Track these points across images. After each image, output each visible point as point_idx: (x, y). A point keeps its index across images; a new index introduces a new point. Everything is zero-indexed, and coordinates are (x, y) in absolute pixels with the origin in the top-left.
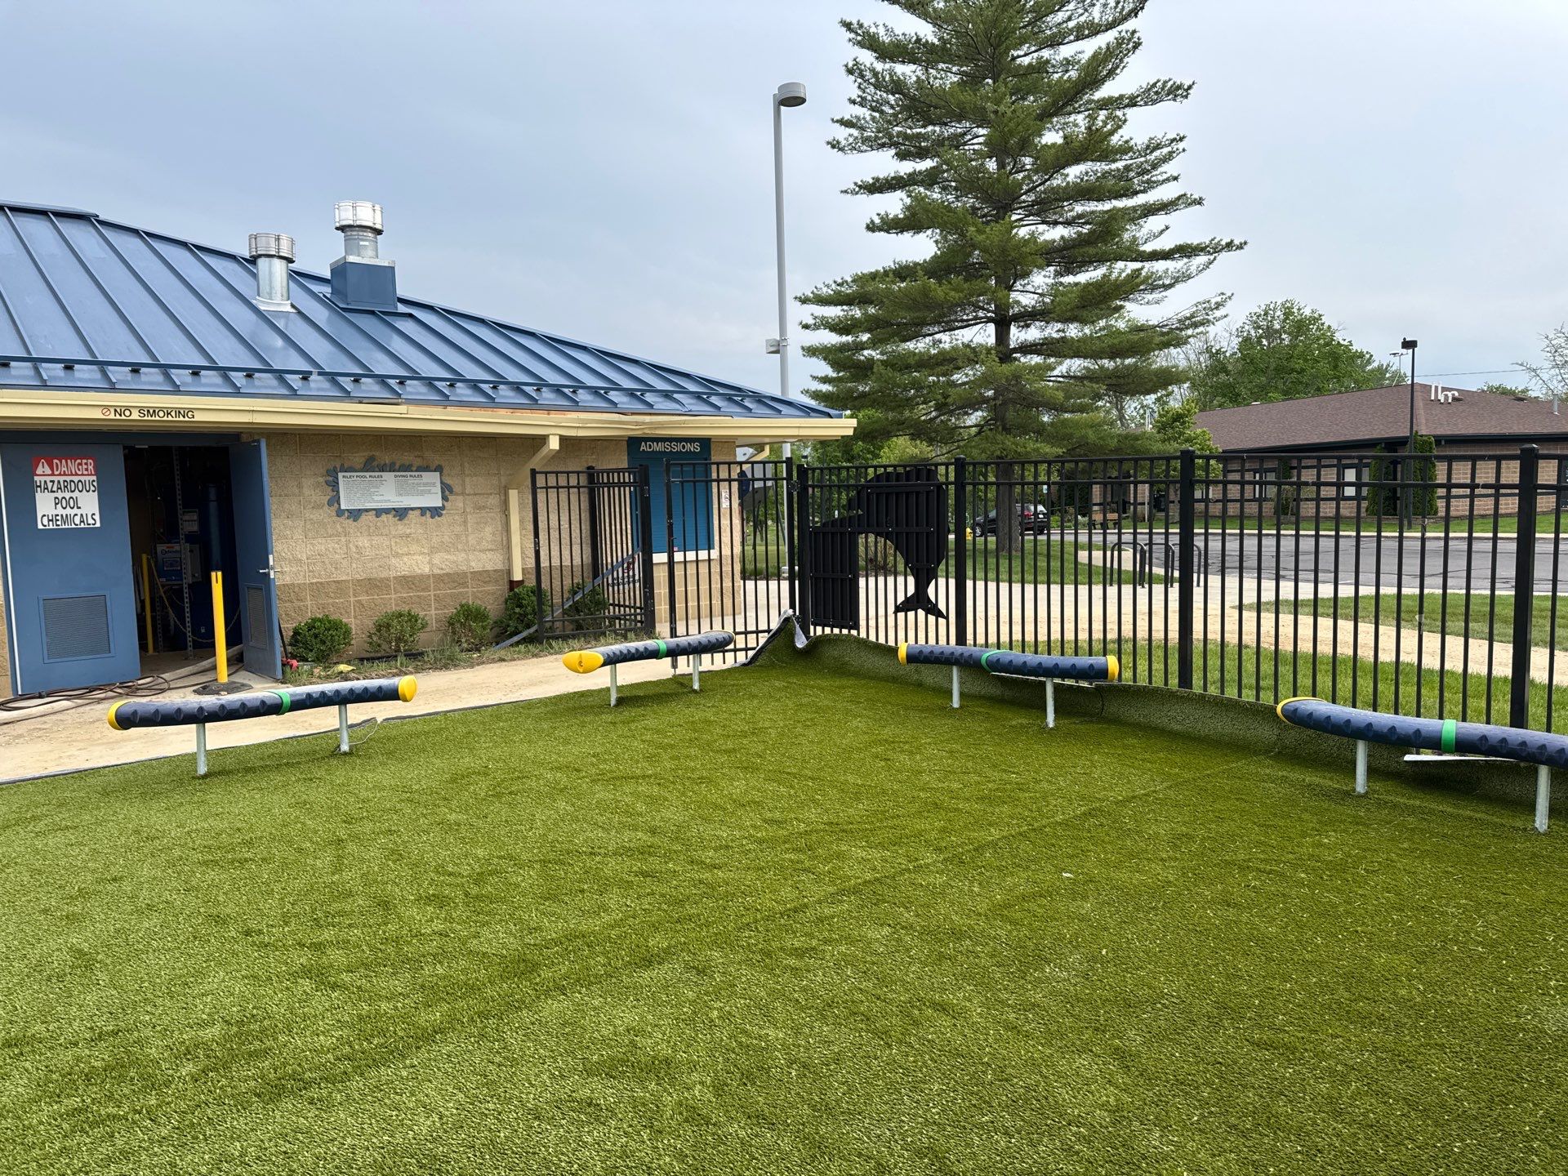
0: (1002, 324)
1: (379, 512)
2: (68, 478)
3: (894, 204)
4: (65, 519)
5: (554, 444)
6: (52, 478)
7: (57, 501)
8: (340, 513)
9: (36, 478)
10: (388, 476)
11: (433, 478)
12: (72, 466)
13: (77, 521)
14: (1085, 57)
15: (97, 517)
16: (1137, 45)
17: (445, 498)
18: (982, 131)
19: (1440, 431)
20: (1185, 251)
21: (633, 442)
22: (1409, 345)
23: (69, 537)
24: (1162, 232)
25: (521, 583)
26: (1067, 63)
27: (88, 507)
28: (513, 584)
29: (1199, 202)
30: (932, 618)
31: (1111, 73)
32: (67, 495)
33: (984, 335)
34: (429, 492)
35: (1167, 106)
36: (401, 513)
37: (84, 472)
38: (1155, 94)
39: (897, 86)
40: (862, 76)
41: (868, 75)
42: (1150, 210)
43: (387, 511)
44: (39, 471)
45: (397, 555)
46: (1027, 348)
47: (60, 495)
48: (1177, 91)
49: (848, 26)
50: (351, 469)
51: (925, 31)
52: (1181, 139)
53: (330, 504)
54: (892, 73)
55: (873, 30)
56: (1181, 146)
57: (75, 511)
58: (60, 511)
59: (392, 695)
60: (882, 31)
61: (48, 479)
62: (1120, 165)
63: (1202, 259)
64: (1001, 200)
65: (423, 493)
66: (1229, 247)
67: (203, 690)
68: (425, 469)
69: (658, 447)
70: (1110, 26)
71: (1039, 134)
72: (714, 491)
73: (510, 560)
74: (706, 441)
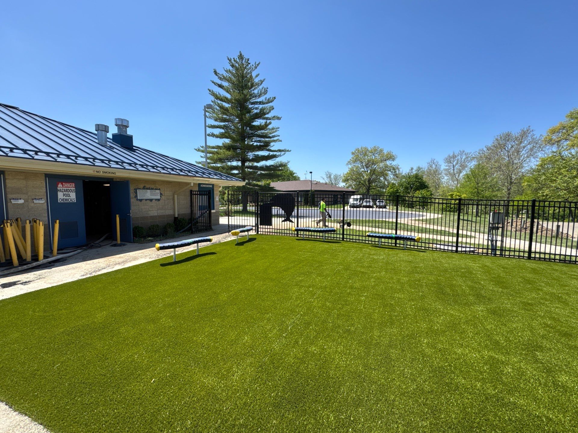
0: (243, 162)
1: (146, 200)
2: (67, 188)
3: (217, 131)
4: (66, 200)
5: (192, 185)
6: (63, 188)
7: (64, 195)
8: (137, 200)
9: (58, 188)
10: (149, 191)
11: (158, 191)
12: (68, 185)
13: (70, 200)
14: (260, 108)
15: (75, 199)
16: (273, 109)
17: (161, 197)
18: (237, 119)
19: (315, 189)
20: (280, 151)
21: (199, 184)
22: (311, 173)
23: (67, 205)
24: (273, 146)
25: (177, 217)
26: (257, 109)
27: (73, 196)
28: (175, 217)
29: (281, 141)
30: (291, 223)
31: (268, 113)
32: (67, 193)
33: (240, 164)
34: (157, 195)
35: (277, 121)
36: (151, 200)
37: (71, 187)
38: (274, 118)
39: (222, 107)
40: (215, 104)
41: (217, 104)
42: (274, 141)
43: (148, 199)
44: (59, 186)
45: (150, 211)
46: (248, 167)
47: (65, 193)
48: (279, 118)
49: (210, 91)
50: (140, 189)
51: (229, 96)
52: (279, 128)
53: (135, 197)
54: (222, 104)
55: (215, 93)
57: (69, 197)
58: (65, 197)
60: (218, 93)
61: (62, 188)
62: (267, 131)
63: (283, 153)
64: (243, 136)
65: (156, 195)
66: (288, 151)
67: (115, 245)
68: (157, 189)
69: (204, 186)
70: (267, 103)
71: (253, 122)
72: (215, 196)
73: (174, 212)
74: (213, 185)
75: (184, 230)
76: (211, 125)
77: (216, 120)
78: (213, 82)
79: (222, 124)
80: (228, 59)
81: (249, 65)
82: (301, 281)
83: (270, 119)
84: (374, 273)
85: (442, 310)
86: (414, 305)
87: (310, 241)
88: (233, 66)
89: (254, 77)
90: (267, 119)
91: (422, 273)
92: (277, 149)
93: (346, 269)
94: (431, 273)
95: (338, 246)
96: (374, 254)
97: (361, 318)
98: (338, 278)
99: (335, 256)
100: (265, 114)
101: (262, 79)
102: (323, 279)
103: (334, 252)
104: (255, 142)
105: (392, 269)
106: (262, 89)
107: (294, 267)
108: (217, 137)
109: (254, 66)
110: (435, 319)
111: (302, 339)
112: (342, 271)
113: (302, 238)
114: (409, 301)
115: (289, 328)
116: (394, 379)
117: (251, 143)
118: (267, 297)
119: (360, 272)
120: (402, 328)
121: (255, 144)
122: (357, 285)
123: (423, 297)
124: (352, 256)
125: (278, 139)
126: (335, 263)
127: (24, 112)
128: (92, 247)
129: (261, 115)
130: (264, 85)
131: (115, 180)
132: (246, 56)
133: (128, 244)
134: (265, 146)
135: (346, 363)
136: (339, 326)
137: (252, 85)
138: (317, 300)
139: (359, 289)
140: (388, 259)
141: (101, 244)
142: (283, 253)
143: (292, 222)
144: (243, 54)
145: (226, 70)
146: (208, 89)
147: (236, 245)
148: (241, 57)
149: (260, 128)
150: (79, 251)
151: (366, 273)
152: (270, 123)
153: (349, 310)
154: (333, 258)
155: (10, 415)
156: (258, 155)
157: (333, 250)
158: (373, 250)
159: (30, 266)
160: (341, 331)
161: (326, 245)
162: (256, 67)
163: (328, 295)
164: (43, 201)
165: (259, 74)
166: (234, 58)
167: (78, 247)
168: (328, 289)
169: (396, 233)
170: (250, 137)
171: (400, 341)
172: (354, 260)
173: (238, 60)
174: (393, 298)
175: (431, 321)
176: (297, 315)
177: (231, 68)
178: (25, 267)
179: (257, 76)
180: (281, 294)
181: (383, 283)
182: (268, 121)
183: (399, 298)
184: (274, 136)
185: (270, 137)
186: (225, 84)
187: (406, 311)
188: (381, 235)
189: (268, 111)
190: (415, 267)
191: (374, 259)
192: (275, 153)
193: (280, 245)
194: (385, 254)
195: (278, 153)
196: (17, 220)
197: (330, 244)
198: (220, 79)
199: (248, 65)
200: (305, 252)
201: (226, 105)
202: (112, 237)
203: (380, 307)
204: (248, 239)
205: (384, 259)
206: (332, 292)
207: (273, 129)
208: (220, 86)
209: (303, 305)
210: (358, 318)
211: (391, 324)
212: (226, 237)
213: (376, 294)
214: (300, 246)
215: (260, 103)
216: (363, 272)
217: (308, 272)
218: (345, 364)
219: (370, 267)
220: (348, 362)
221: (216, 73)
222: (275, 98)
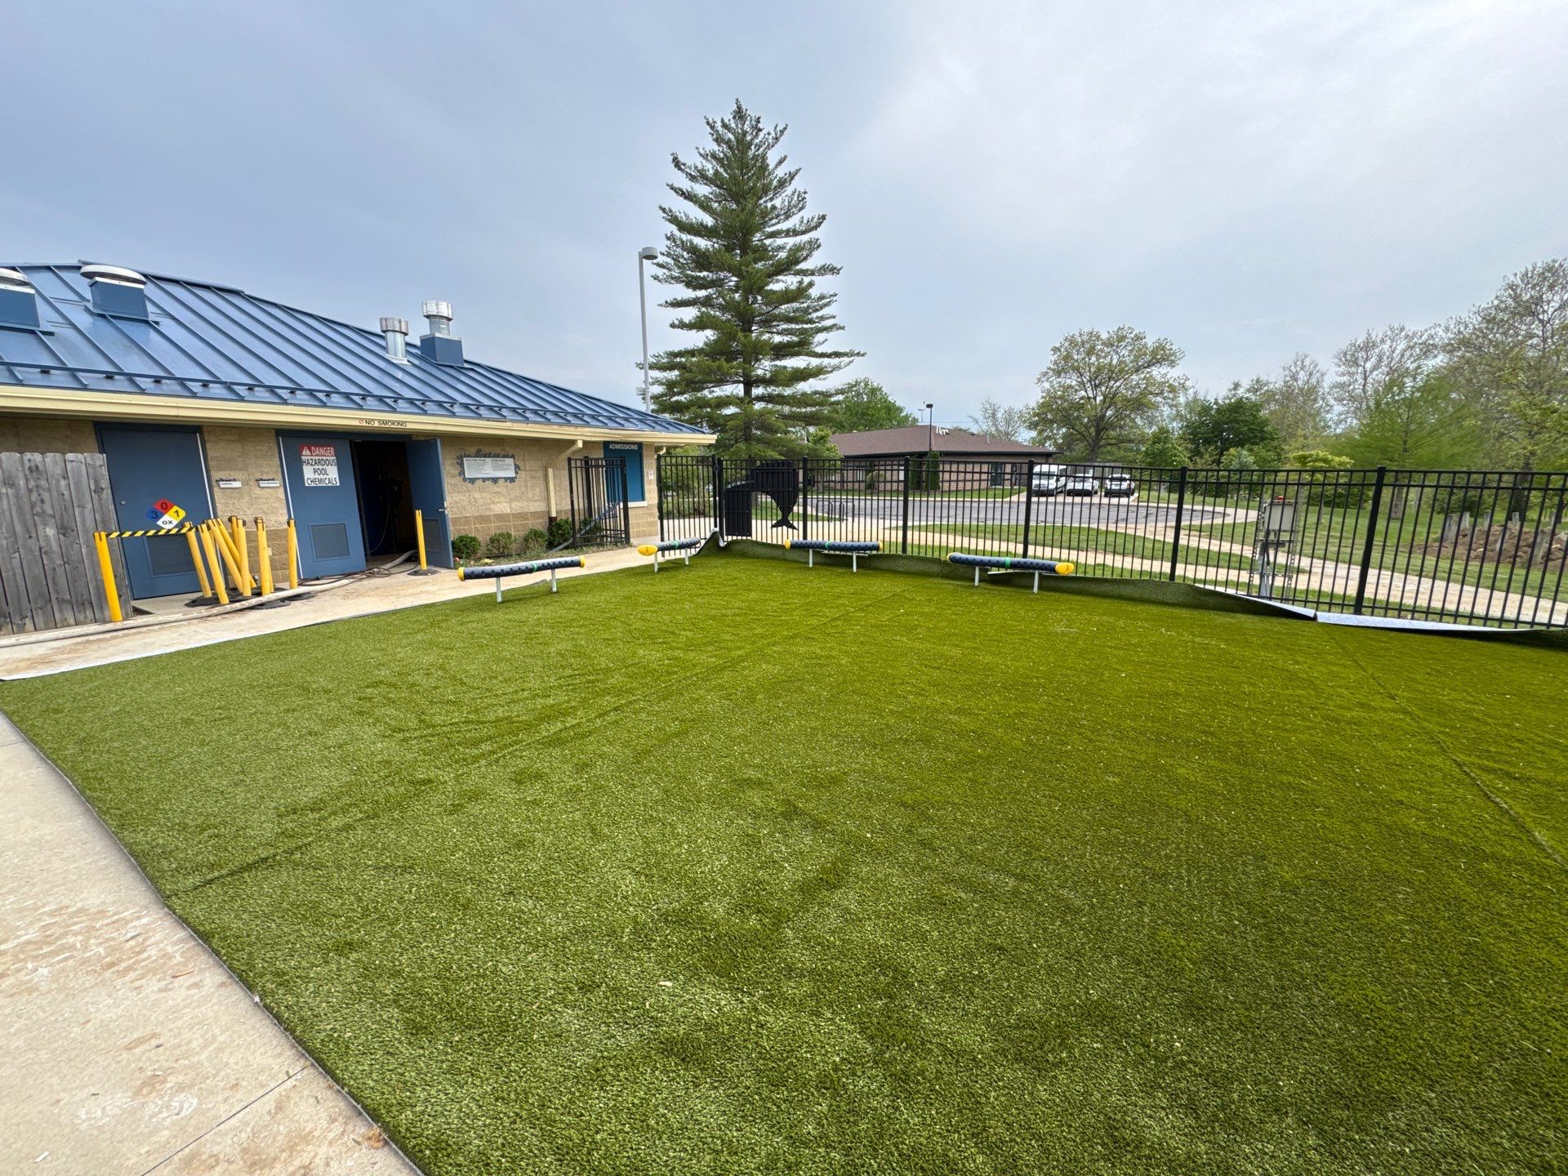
0: (749, 384)
1: (484, 480)
2: (320, 458)
3: (689, 314)
4: (320, 481)
5: (580, 444)
6: (311, 457)
7: (315, 471)
8: (465, 480)
9: (303, 457)
10: (489, 460)
11: (510, 461)
12: (322, 451)
13: (327, 482)
14: (788, 246)
15: (337, 480)
16: (819, 246)
17: (516, 472)
18: (734, 278)
19: (944, 449)
20: (837, 355)
21: (606, 444)
22: (930, 406)
23: (323, 492)
25: (555, 519)
26: (781, 248)
27: (332, 475)
28: (551, 519)
29: (843, 328)
30: (790, 530)
31: (805, 259)
32: (321, 467)
33: (739, 390)
34: (509, 469)
35: (829, 277)
36: (495, 480)
37: (329, 454)
38: (823, 269)
39: (693, 250)
40: (674, 241)
41: (678, 242)
42: (823, 330)
43: (488, 479)
44: (304, 453)
45: (494, 503)
46: (760, 399)
47: (316, 467)
48: (834, 270)
49: (664, 210)
50: (469, 456)
51: (709, 221)
52: (835, 295)
53: (460, 474)
55: (678, 214)
56: (835, 299)
57: (325, 476)
58: (317, 476)
59: (578, 564)
60: (681, 215)
61: (309, 458)
62: (805, 305)
63: (846, 360)
64: (746, 319)
65: (505, 470)
66: (858, 354)
67: (416, 573)
68: (507, 457)
69: (618, 447)
70: (803, 233)
71: (767, 284)
72: (645, 470)
73: (549, 505)
74: (640, 445)
75: (566, 544)
77: (686, 286)
78: (672, 188)
79: (702, 293)
80: (708, 123)
81: (761, 135)
83: (813, 273)
88: (719, 140)
89: (771, 167)
90: (804, 273)
92: (829, 351)
100: (798, 262)
101: (793, 170)
104: (778, 333)
106: (794, 193)
109: (773, 134)
117: (766, 337)
121: (777, 339)
125: (835, 325)
128: (371, 575)
129: (788, 266)
130: (797, 184)
131: (414, 438)
132: (752, 112)
133: (444, 571)
134: (801, 347)
137: (766, 190)
141: (392, 571)
143: (794, 528)
144: (744, 108)
145: (702, 152)
146: (661, 208)
148: (739, 114)
149: (788, 296)
150: (345, 581)
152: (811, 284)
156: (785, 367)
159: (246, 604)
162: (777, 139)
164: (277, 483)
165: (785, 157)
166: (722, 121)
167: (347, 575)
170: (767, 323)
173: (733, 125)
177: (715, 147)
178: (238, 605)
179: (781, 162)
182: (807, 280)
184: (822, 318)
185: (811, 321)
186: (702, 190)
189: (805, 253)
192: (826, 361)
195: (835, 361)
196: (230, 520)
198: (693, 178)
199: (757, 136)
201: (702, 243)
202: (414, 559)
207: (822, 297)
208: (688, 196)
215: (795, 233)
221: (677, 163)
222: (824, 217)
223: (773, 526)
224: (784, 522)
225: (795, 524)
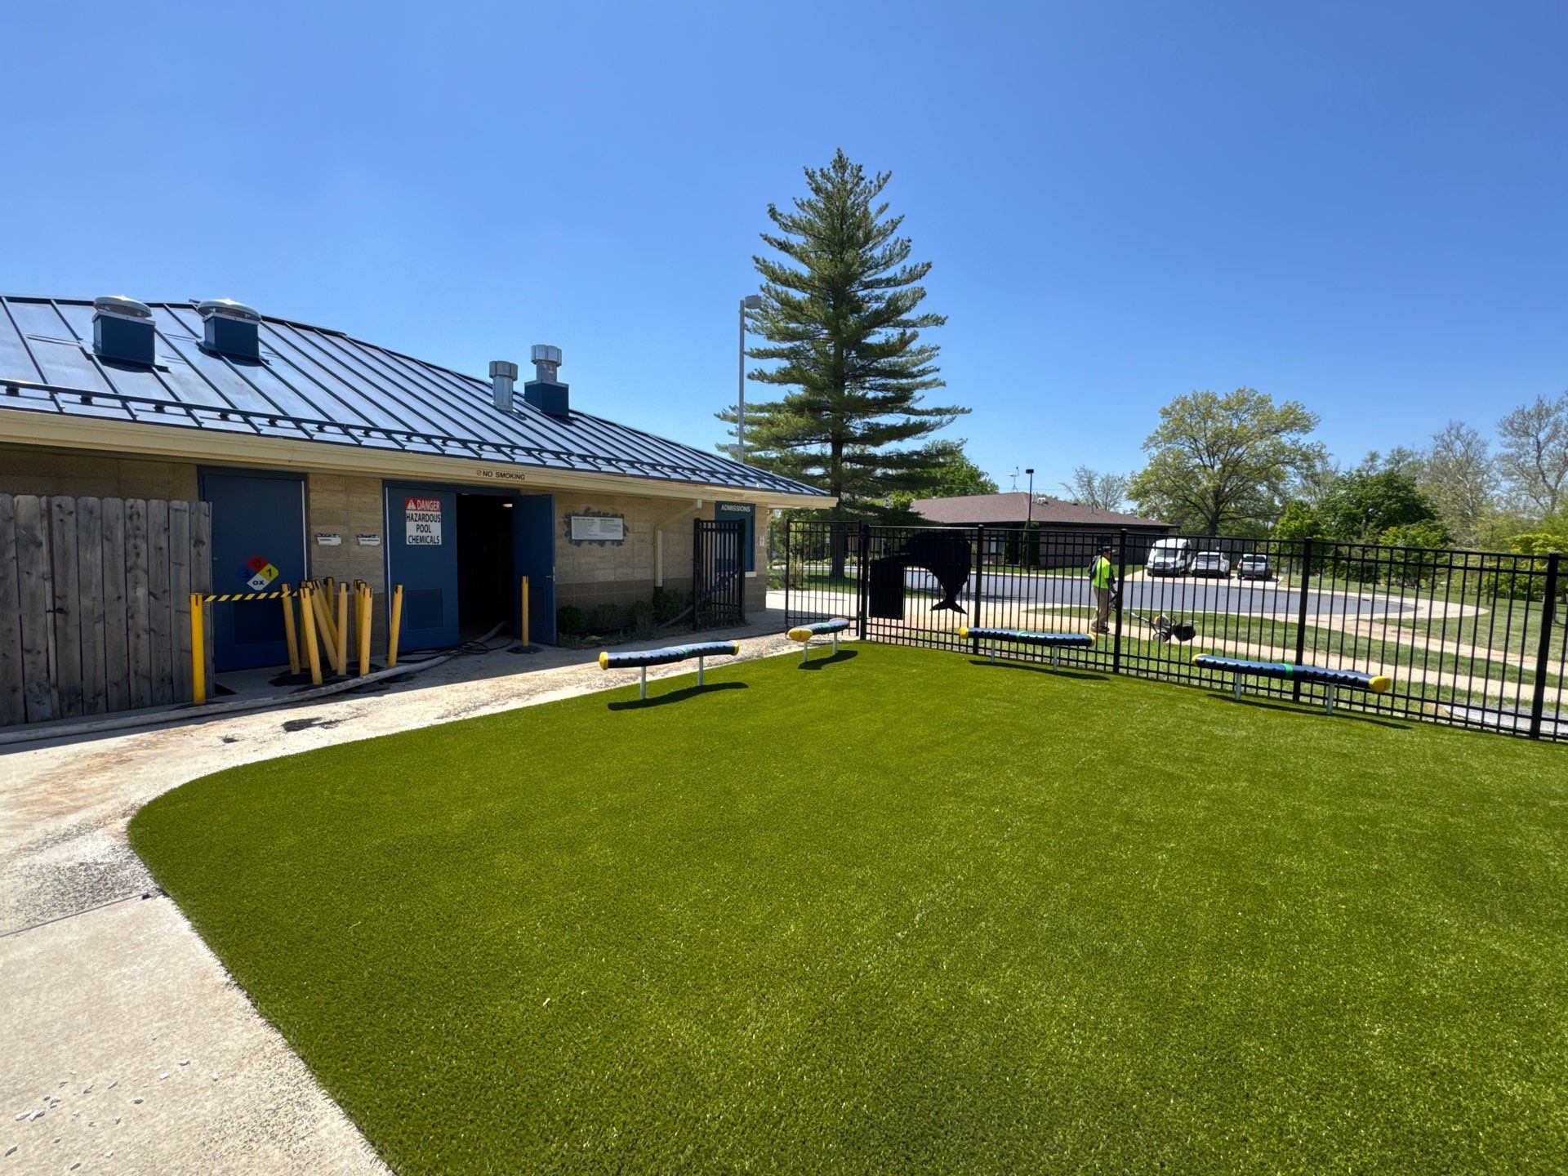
0: (837, 446)
1: (591, 542)
2: (425, 513)
3: (772, 366)
4: (422, 539)
5: (699, 505)
6: (418, 512)
7: (418, 527)
8: (571, 541)
9: (408, 512)
10: (597, 519)
11: (619, 521)
12: (428, 505)
13: (429, 540)
14: (887, 296)
15: (440, 538)
16: (924, 295)
17: (624, 535)
18: (826, 331)
19: (1041, 520)
20: (939, 411)
21: (719, 504)
22: (1030, 471)
23: (423, 551)
24: (920, 399)
25: (662, 588)
26: (878, 299)
27: (436, 529)
28: (656, 588)
29: (944, 384)
30: (957, 614)
31: (908, 309)
32: (424, 523)
33: (828, 449)
34: (616, 530)
35: (932, 329)
36: (602, 543)
37: (433, 508)
38: (926, 320)
39: (786, 302)
40: (770, 293)
41: (773, 293)
42: (925, 385)
43: (595, 541)
44: (409, 507)
45: (597, 569)
46: (851, 459)
47: (420, 523)
48: (939, 322)
49: (757, 261)
50: (577, 515)
51: (804, 271)
52: (938, 348)
53: (566, 535)
54: (787, 294)
55: (772, 264)
56: (938, 352)
57: (428, 534)
58: (420, 534)
60: (777, 266)
61: (414, 512)
62: (904, 359)
63: (948, 417)
64: (839, 374)
65: (613, 531)
66: (963, 411)
67: (517, 650)
68: (615, 516)
69: (730, 508)
70: (907, 282)
71: (865, 337)
72: (756, 536)
73: (655, 574)
74: (753, 506)
75: (674, 620)
76: (758, 350)
77: (770, 337)
78: (766, 238)
79: (786, 345)
80: (807, 173)
81: (863, 184)
82: (970, 783)
83: (914, 325)
84: (1210, 782)
85: (1454, 931)
86: (1343, 902)
87: (1012, 669)
88: (818, 190)
89: (873, 215)
90: (906, 324)
91: (1385, 796)
92: (930, 408)
93: (1116, 761)
94: (1424, 802)
95: (1096, 690)
96: (1213, 723)
97: (1148, 918)
98: (1087, 785)
99: (1086, 719)
100: (900, 312)
101: (896, 217)
102: (1038, 783)
103: (1081, 707)
104: (871, 388)
105: (1274, 775)
106: (896, 243)
107: (954, 739)
108: (772, 380)
109: (876, 183)
110: (1426, 964)
111: (953, 955)
112: (1103, 765)
113: (989, 660)
114: (1328, 884)
115: (917, 918)
116: (1246, 1140)
117: (860, 393)
118: (866, 820)
119: (1161, 772)
120: (1292, 973)
121: (871, 395)
122: (1146, 813)
123: (1381, 881)
124: (1141, 722)
125: (935, 380)
126: (1082, 740)
127: (354, 342)
128: (468, 652)
129: (890, 314)
130: (901, 233)
131: (523, 493)
132: (853, 160)
133: (546, 648)
134: (898, 400)
135: (1082, 1053)
136: (1072, 935)
137: (868, 237)
138: (1013, 845)
139: (1150, 825)
140: (1263, 739)
141: (489, 645)
142: (927, 699)
143: (961, 610)
144: (845, 156)
145: (800, 202)
146: (754, 258)
147: (801, 667)
148: (840, 164)
149: (888, 350)
150: (443, 658)
151: (1180, 778)
152: (914, 336)
153: (1110, 887)
154: (1076, 725)
155: (250, 1024)
156: (878, 425)
157: (1079, 699)
158: (1215, 710)
159: (342, 686)
160: (1076, 951)
161: (1060, 685)
162: (880, 187)
163: (1048, 835)
164: (376, 542)
165: (887, 205)
166: (822, 170)
167: (441, 649)
168: (1049, 817)
169: (1299, 661)
170: (859, 376)
171: (1281, 1015)
172: (1143, 735)
173: (832, 174)
174: (1271, 870)
175: (1404, 964)
176: (944, 883)
177: (813, 197)
178: (333, 688)
179: (881, 210)
180: (906, 814)
181: (1239, 815)
182: (909, 331)
183: (1290, 872)
184: (923, 372)
185: (912, 376)
186: (797, 240)
187: (1313, 918)
188: (1243, 664)
189: (908, 304)
190: (1363, 775)
191: (1214, 737)
192: (925, 418)
193: (920, 675)
194: (1254, 724)
195: (932, 419)
196: (326, 582)
197: (1073, 681)
198: (785, 227)
199: (857, 184)
200: (994, 699)
201: (797, 295)
202: (513, 631)
203: (1217, 893)
204: (833, 653)
205: (1247, 739)
206: (1060, 825)
207: (921, 351)
208: (784, 247)
209: (967, 853)
210: (1138, 917)
211: (1254, 954)
212: (780, 643)
213: (1208, 850)
214: (981, 682)
215: (889, 282)
216: (1170, 776)
217: (994, 758)
218: (1076, 1057)
219: (1199, 760)
220: (1088, 1054)
221: (773, 213)
222: (929, 265)
223: (933, 608)
224: (949, 603)
225: (965, 607)
